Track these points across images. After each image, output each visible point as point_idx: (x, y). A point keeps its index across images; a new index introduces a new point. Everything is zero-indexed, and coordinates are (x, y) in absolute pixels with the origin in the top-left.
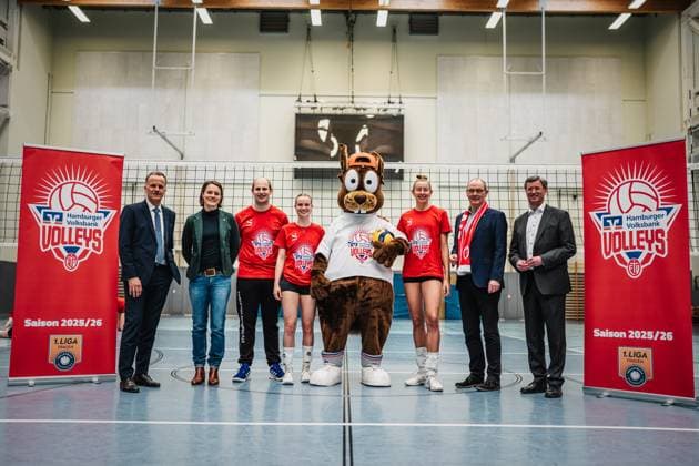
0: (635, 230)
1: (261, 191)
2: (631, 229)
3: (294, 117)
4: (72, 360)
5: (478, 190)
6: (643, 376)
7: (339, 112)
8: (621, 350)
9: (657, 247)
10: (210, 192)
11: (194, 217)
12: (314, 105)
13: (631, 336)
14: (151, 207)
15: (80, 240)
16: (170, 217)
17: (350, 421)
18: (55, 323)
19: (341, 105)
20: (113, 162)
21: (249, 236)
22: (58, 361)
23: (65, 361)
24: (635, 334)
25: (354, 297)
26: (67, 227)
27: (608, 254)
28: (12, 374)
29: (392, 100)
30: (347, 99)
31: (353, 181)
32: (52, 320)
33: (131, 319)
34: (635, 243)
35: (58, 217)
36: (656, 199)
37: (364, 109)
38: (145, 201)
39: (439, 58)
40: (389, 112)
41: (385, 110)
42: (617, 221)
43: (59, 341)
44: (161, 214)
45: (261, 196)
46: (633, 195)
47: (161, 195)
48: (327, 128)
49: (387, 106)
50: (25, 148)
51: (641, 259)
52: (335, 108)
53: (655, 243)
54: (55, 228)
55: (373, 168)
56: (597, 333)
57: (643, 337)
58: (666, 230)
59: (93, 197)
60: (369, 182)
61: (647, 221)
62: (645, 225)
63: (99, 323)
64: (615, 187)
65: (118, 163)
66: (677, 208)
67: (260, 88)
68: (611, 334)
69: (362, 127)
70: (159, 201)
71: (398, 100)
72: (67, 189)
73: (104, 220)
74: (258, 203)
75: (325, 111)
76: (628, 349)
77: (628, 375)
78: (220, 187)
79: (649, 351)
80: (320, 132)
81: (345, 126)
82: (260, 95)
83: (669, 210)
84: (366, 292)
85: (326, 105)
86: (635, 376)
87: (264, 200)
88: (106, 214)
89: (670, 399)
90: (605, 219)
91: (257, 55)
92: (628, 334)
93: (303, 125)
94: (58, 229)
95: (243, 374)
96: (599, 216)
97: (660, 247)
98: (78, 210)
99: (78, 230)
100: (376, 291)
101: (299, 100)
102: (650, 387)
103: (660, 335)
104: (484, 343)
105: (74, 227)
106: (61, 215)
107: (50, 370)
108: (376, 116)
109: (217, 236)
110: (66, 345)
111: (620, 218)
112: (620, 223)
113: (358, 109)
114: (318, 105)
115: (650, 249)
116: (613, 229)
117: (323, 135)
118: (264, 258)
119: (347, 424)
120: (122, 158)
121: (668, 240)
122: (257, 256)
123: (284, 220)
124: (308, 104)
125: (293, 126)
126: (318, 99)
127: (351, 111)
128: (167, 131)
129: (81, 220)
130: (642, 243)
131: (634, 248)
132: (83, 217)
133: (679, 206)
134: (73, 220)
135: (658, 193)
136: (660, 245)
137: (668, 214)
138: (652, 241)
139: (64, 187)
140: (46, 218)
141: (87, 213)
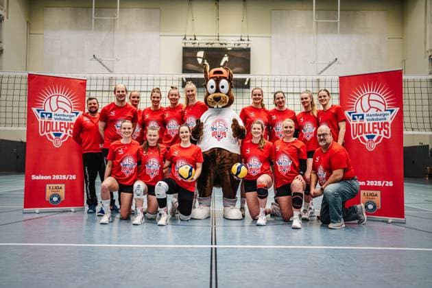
0: (371, 122)
1: (121, 93)
2: (369, 122)
3: (181, 49)
4: (59, 199)
6: (375, 207)
7: (209, 46)
8: (362, 192)
9: (384, 132)
12: (194, 42)
13: (368, 184)
17: (216, 244)
18: (48, 177)
19: (212, 42)
22: (51, 199)
23: (55, 199)
24: (371, 183)
25: (214, 162)
26: (55, 121)
27: (355, 136)
28: (26, 206)
29: (243, 38)
30: (215, 38)
31: (212, 87)
34: (371, 130)
35: (49, 115)
36: (384, 104)
37: (226, 44)
39: (273, 11)
40: (241, 46)
41: (239, 45)
42: (361, 117)
43: (51, 188)
45: (121, 96)
46: (370, 102)
48: (202, 56)
49: (240, 42)
50: (29, 75)
51: (375, 139)
52: (207, 44)
53: (384, 130)
54: (48, 122)
55: (225, 78)
57: (375, 185)
58: (390, 122)
59: (69, 104)
60: (223, 87)
61: (379, 117)
62: (377, 119)
63: (74, 177)
64: (360, 97)
65: (84, 83)
66: (396, 110)
67: (160, 31)
69: (223, 56)
71: (246, 39)
72: (54, 99)
75: (201, 46)
76: (366, 192)
77: (366, 207)
79: (379, 193)
80: (199, 59)
81: (214, 55)
82: (161, 36)
83: (392, 111)
84: (222, 159)
85: (202, 42)
86: (370, 207)
89: (390, 219)
90: (353, 116)
91: (158, 10)
92: (366, 183)
93: (187, 54)
94: (50, 122)
96: (350, 113)
97: (386, 133)
98: (60, 112)
99: (61, 123)
100: (228, 159)
101: (185, 39)
103: (385, 183)
105: (59, 122)
106: (51, 114)
107: (47, 204)
108: (233, 48)
110: (55, 190)
112: (363, 118)
113: (221, 44)
114: (197, 42)
115: (380, 133)
116: (358, 121)
117: (200, 61)
119: (214, 246)
120: (86, 80)
121: (391, 128)
124: (191, 41)
125: (181, 55)
126: (197, 38)
127: (217, 46)
128: (102, 59)
129: (62, 117)
130: (375, 130)
131: (371, 133)
132: (63, 115)
133: (398, 109)
134: (58, 117)
135: (386, 101)
136: (386, 131)
137: (391, 113)
138: (382, 129)
139: (52, 98)
140: (42, 116)
141: (66, 113)
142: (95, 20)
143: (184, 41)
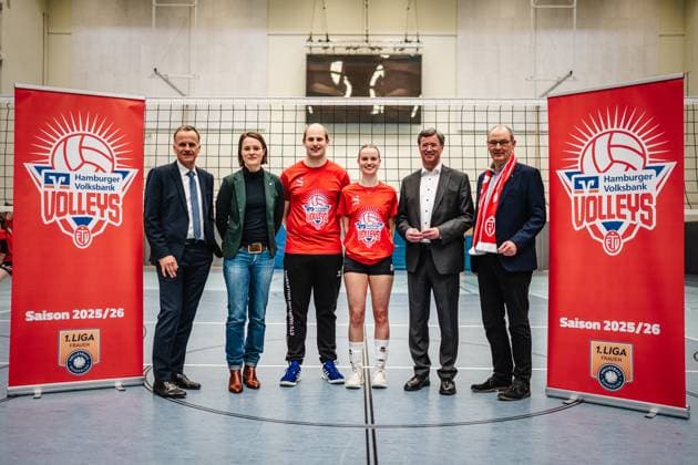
0: (614, 195)
1: (315, 142)
2: (609, 193)
3: (305, 58)
4: (88, 362)
5: (503, 142)
6: (620, 378)
7: (352, 52)
8: (594, 344)
9: (642, 216)
10: (248, 149)
11: (234, 178)
12: (326, 45)
13: (606, 328)
14: (183, 171)
15: (93, 208)
16: (207, 180)
18: (65, 315)
19: (355, 45)
20: (131, 107)
21: (299, 200)
22: (71, 363)
24: (612, 326)
26: (75, 193)
27: (579, 224)
28: (12, 382)
29: (409, 38)
30: (360, 38)
32: (61, 312)
33: (168, 309)
34: (614, 211)
35: (63, 179)
36: (643, 155)
37: (380, 49)
38: (176, 163)
40: (406, 52)
41: (402, 49)
42: (592, 182)
43: (70, 338)
44: (196, 178)
45: (315, 148)
46: (612, 149)
47: (194, 155)
48: (340, 70)
49: (404, 45)
50: (17, 89)
51: (621, 231)
52: (348, 48)
53: (640, 211)
54: (60, 194)
56: (564, 322)
57: (622, 330)
58: (655, 194)
59: (108, 154)
61: (631, 183)
62: (627, 188)
63: (120, 313)
64: (590, 139)
65: (138, 108)
66: (670, 166)
67: (268, 27)
68: (582, 325)
69: (375, 70)
70: (192, 162)
71: (415, 39)
72: (73, 143)
73: (122, 183)
74: (311, 157)
75: (339, 51)
76: (602, 344)
77: (603, 376)
78: (261, 139)
79: (629, 348)
80: (333, 75)
81: (359, 68)
82: (269, 35)
83: (659, 170)
85: (339, 45)
86: (611, 377)
87: (318, 153)
88: (125, 174)
89: (655, 408)
90: (577, 180)
92: (603, 325)
93: (314, 67)
94: (64, 194)
95: (292, 375)
96: (569, 175)
97: (647, 217)
98: (88, 170)
99: (89, 195)
101: (310, 40)
102: (629, 392)
104: (510, 337)
105: (84, 192)
106: (67, 176)
108: (391, 56)
109: (263, 205)
110: (79, 343)
111: (596, 179)
112: (596, 185)
113: (373, 49)
114: (331, 45)
115: (633, 218)
116: (587, 192)
117: (336, 78)
118: (318, 228)
120: (143, 102)
121: (656, 207)
122: (309, 226)
123: (345, 180)
124: (320, 44)
125: (304, 69)
126: (330, 38)
127: (365, 51)
128: (169, 75)
129: (92, 183)
130: (623, 211)
131: (613, 217)
132: (95, 178)
133: (673, 164)
134: (83, 183)
135: (646, 148)
136: (646, 214)
137: (657, 174)
138: (636, 209)
139: (69, 140)
140: (48, 181)
141: (100, 174)
142: (157, 8)
143: (309, 44)
